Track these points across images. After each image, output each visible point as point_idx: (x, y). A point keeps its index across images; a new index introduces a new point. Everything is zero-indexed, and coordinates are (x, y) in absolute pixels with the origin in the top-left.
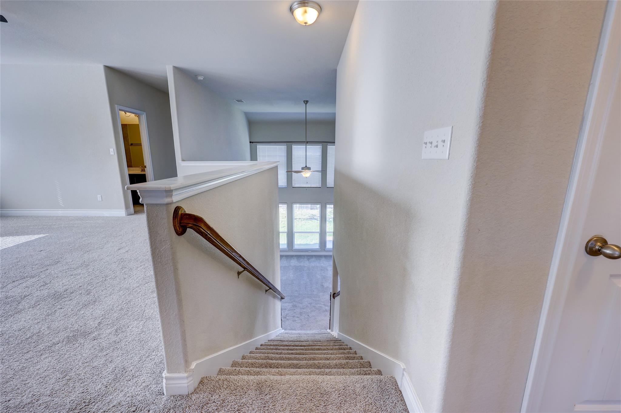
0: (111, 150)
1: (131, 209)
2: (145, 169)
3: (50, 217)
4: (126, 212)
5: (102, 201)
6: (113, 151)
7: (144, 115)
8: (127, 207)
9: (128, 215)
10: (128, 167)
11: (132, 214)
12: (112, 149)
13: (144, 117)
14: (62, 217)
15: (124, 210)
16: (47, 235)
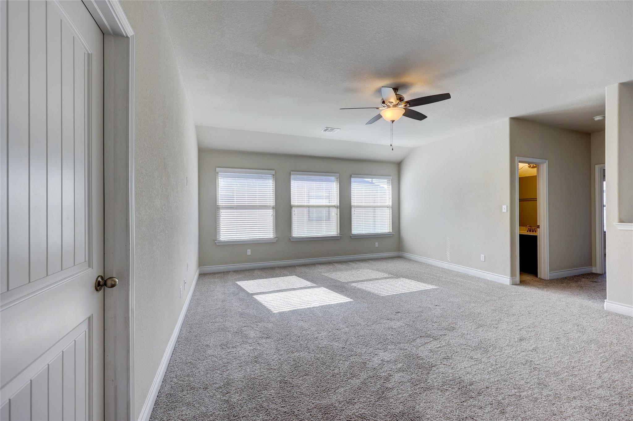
0: (504, 207)
1: (517, 277)
2: (538, 229)
3: (437, 267)
4: (511, 280)
5: (485, 261)
6: (505, 208)
7: (545, 164)
8: (513, 275)
9: (512, 285)
10: (519, 226)
11: (518, 283)
12: (506, 206)
13: (544, 167)
14: (447, 269)
15: (509, 278)
16: (437, 288)
